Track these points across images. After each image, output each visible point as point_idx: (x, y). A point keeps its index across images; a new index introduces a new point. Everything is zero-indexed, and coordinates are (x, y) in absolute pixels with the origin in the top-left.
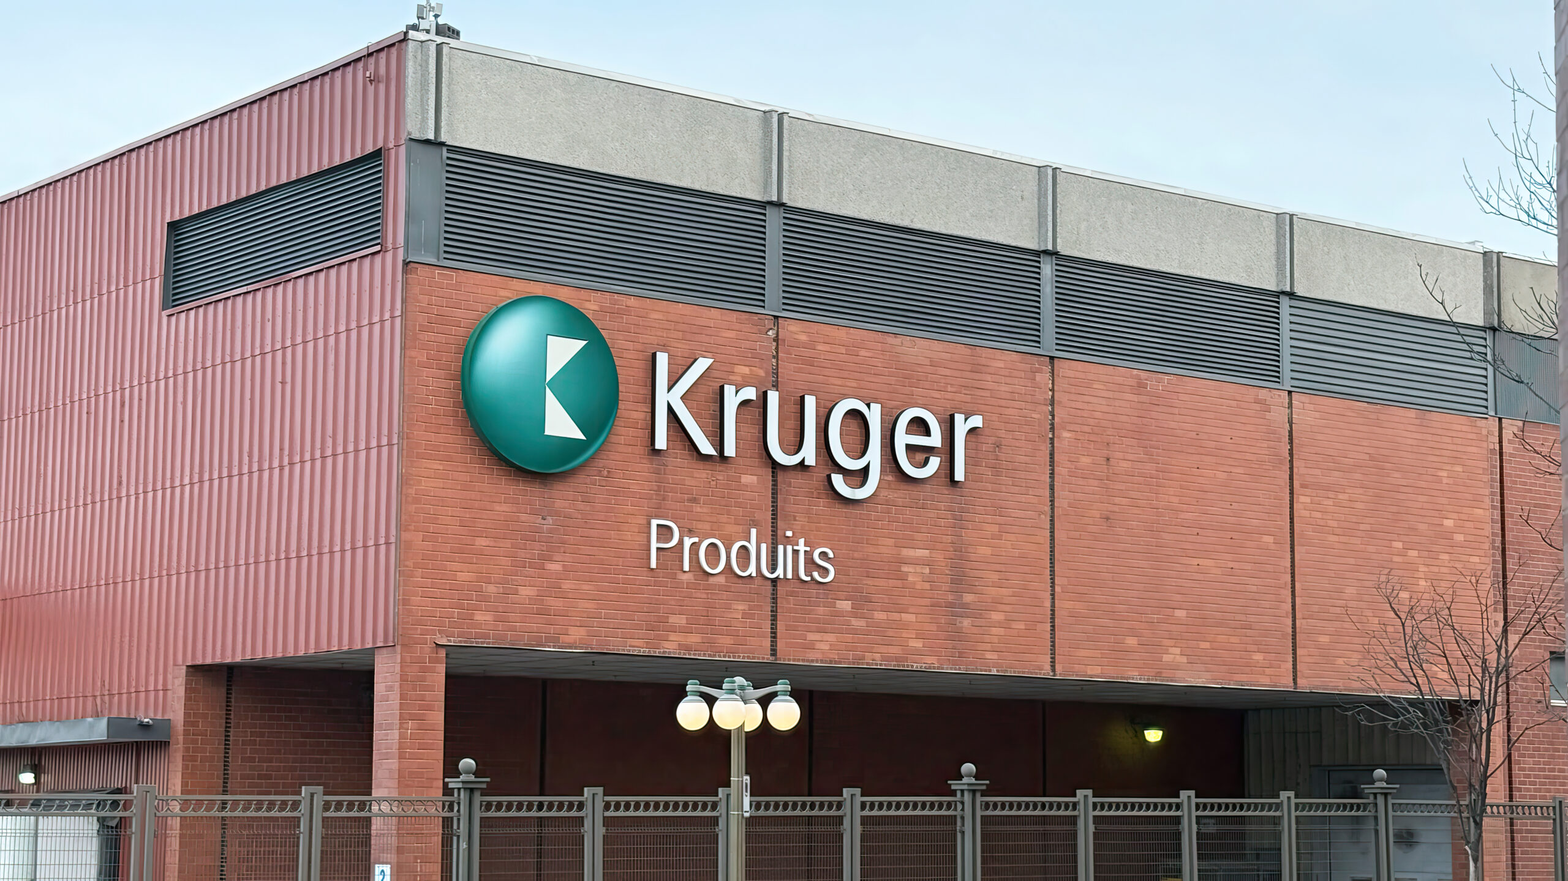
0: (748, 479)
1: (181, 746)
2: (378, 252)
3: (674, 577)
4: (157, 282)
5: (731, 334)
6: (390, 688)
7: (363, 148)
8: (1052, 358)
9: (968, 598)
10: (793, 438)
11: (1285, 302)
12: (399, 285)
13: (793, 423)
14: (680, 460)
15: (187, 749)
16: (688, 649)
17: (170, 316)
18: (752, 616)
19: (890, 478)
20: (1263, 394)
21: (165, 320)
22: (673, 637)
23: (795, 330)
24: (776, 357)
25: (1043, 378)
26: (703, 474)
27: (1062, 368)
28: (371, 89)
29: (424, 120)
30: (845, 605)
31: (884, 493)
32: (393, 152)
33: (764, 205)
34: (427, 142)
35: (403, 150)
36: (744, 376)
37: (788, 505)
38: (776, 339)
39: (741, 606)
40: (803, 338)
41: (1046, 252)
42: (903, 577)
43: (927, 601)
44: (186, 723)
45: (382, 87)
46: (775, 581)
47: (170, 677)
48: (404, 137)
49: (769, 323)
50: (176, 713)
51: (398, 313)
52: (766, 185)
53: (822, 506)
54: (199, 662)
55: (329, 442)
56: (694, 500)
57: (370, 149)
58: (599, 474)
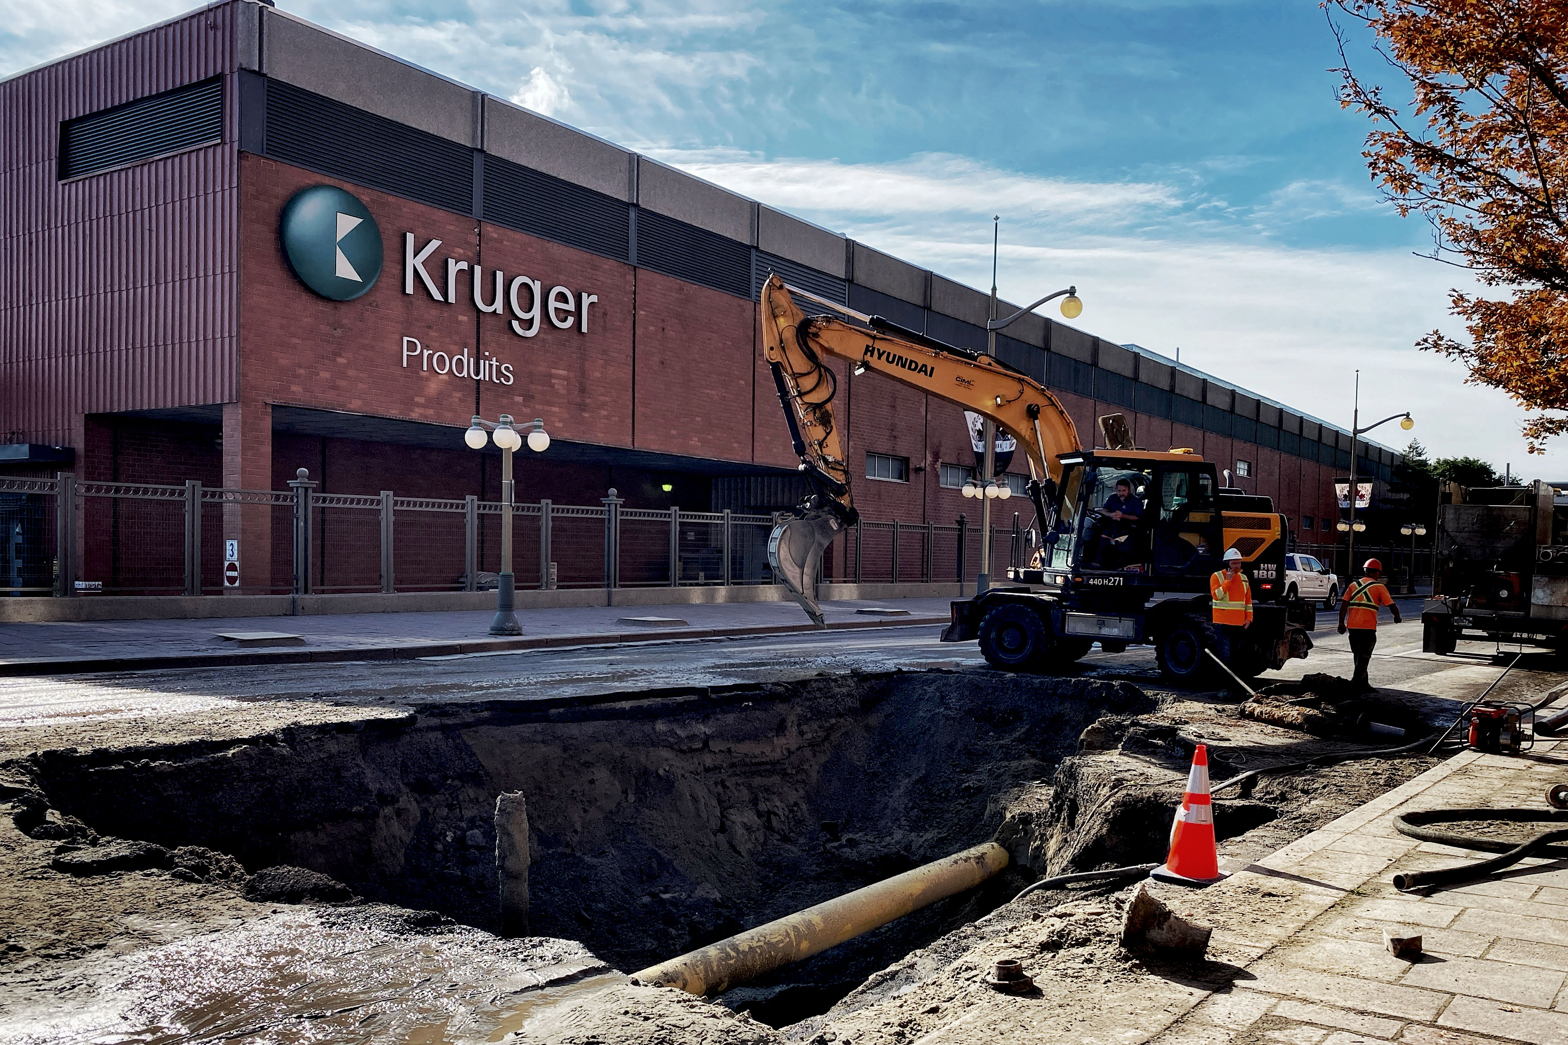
0: (463, 318)
1: (83, 464)
2: (218, 144)
3: (418, 373)
4: (54, 162)
5: (452, 228)
6: (234, 430)
7: (206, 73)
8: (635, 267)
9: (588, 401)
10: (489, 296)
11: (753, 251)
12: (235, 167)
13: (489, 287)
14: (421, 302)
15: (87, 467)
16: (426, 417)
17: (63, 185)
18: (465, 401)
19: (545, 326)
20: (742, 302)
21: (60, 187)
22: (417, 410)
23: (491, 230)
24: (479, 245)
25: (630, 278)
26: (434, 312)
27: (641, 273)
28: (211, 33)
29: (251, 56)
30: (519, 399)
31: (541, 336)
32: (229, 77)
33: (473, 150)
34: (254, 72)
35: (236, 76)
36: (460, 255)
37: (486, 336)
38: (479, 235)
39: (458, 395)
40: (495, 236)
41: (633, 204)
42: (552, 386)
43: (565, 401)
44: (86, 450)
45: (219, 34)
46: (478, 381)
47: (73, 422)
48: (236, 66)
49: (475, 224)
50: (79, 444)
51: (235, 185)
52: (474, 138)
53: (505, 338)
54: (94, 411)
55: (186, 270)
56: (430, 327)
57: (211, 74)
58: (371, 304)
